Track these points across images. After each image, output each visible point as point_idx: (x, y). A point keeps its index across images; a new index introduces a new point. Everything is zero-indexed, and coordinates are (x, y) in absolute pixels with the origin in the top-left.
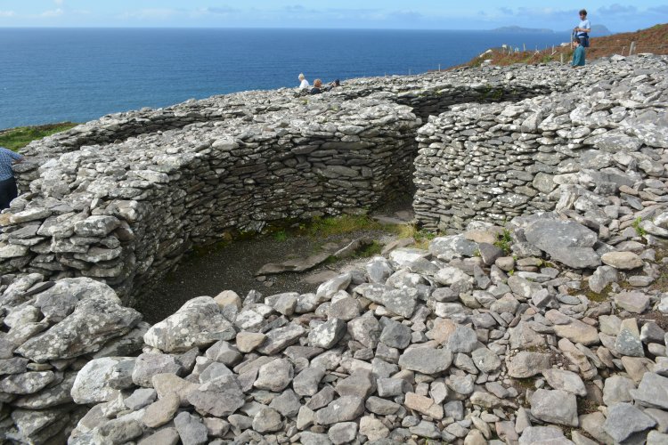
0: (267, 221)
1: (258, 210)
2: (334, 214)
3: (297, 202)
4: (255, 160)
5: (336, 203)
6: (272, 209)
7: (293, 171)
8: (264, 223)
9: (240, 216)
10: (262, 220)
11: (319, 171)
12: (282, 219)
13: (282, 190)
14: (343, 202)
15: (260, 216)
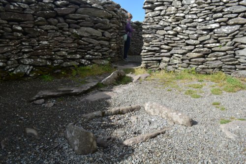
0: (34, 66)
1: (25, 56)
2: (86, 64)
3: (58, 53)
4: (24, 9)
5: (88, 56)
6: (38, 56)
7: (55, 28)
8: (31, 67)
9: (8, 59)
10: (30, 65)
11: (75, 31)
12: (46, 66)
13: (46, 42)
14: (92, 55)
15: (28, 61)
